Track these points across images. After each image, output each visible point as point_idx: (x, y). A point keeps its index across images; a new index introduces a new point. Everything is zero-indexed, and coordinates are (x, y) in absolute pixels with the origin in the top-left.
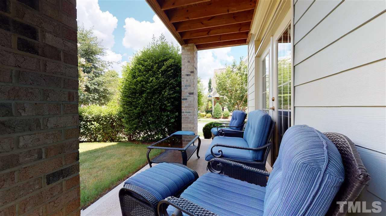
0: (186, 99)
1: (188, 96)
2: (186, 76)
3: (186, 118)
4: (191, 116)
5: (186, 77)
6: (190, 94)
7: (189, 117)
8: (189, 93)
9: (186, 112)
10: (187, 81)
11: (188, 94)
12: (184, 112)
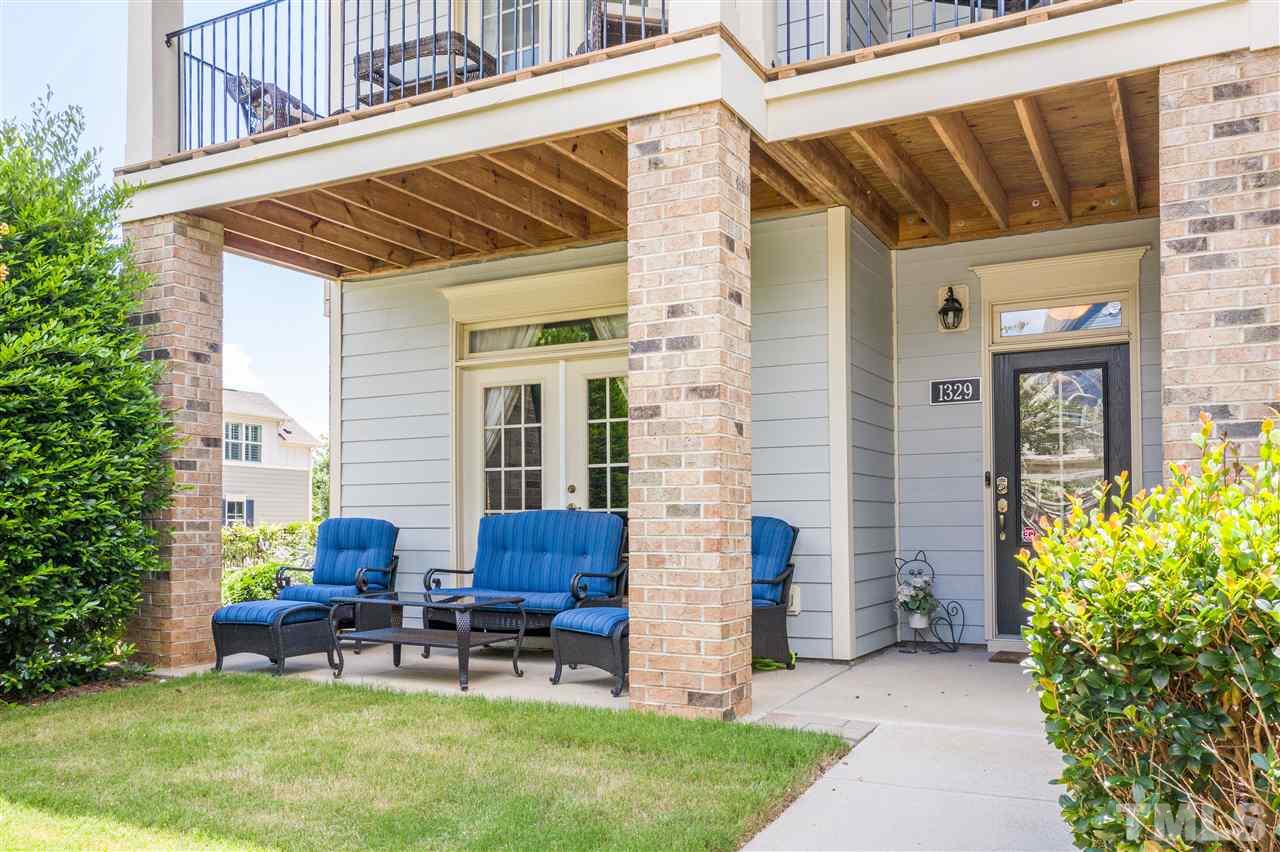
0: (191, 466)
1: (200, 453)
2: (192, 358)
3: (191, 550)
4: (212, 541)
5: (192, 364)
6: (209, 445)
7: (205, 545)
8: (202, 440)
9: (191, 526)
10: (195, 381)
11: (199, 445)
12: (181, 524)
